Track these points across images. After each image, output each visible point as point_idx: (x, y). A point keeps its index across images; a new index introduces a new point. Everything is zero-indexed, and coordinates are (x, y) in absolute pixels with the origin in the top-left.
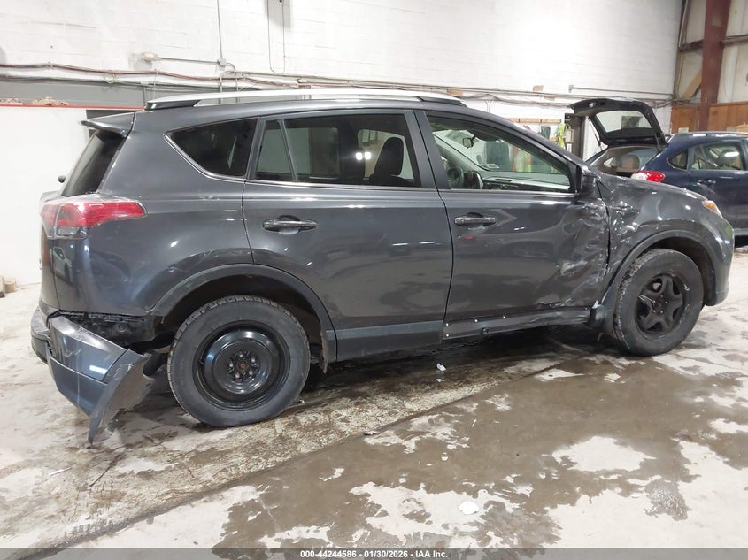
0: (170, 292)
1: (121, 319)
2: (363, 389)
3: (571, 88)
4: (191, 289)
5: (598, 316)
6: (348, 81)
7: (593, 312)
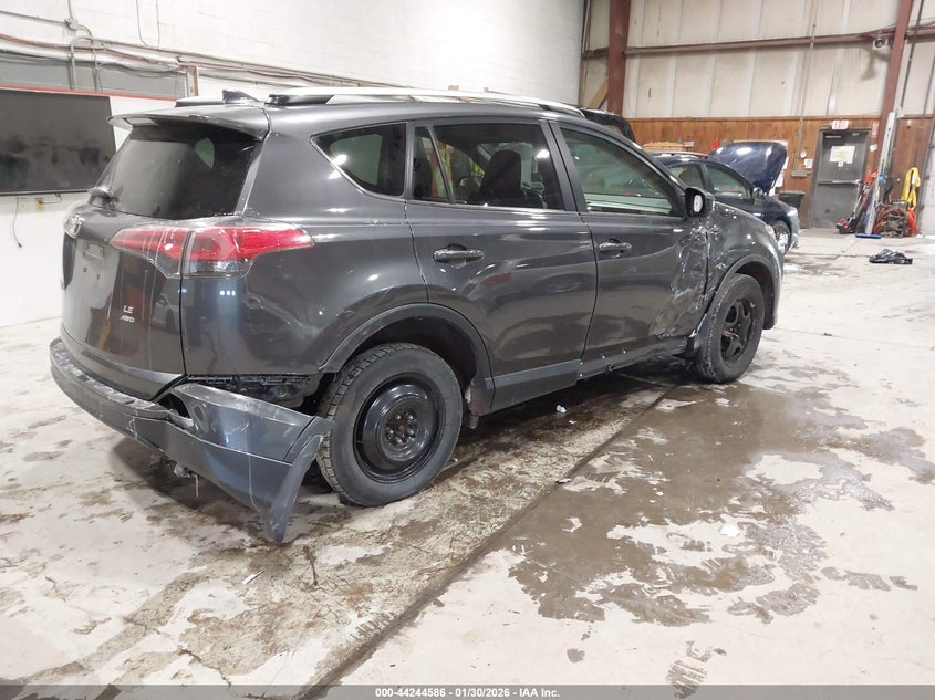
0: (345, 342)
1: (285, 380)
2: (505, 440)
3: (487, 90)
4: (367, 337)
5: (696, 345)
6: (243, 64)
7: (691, 341)
